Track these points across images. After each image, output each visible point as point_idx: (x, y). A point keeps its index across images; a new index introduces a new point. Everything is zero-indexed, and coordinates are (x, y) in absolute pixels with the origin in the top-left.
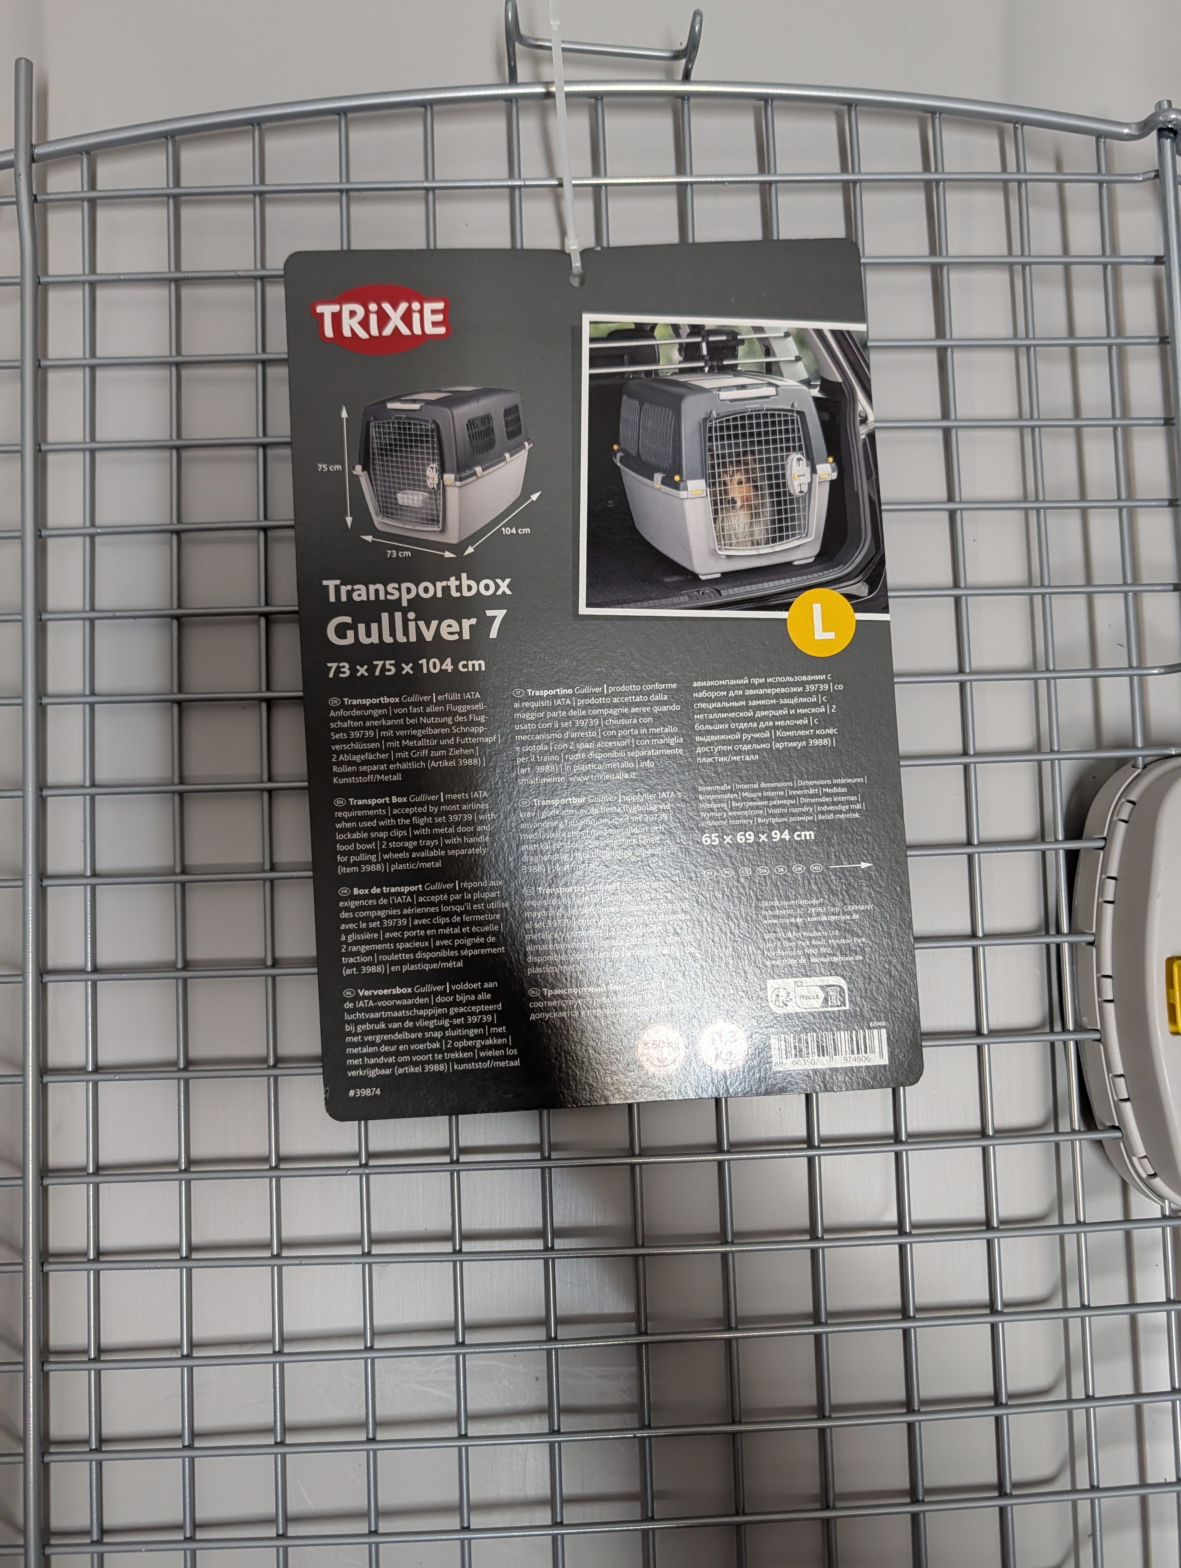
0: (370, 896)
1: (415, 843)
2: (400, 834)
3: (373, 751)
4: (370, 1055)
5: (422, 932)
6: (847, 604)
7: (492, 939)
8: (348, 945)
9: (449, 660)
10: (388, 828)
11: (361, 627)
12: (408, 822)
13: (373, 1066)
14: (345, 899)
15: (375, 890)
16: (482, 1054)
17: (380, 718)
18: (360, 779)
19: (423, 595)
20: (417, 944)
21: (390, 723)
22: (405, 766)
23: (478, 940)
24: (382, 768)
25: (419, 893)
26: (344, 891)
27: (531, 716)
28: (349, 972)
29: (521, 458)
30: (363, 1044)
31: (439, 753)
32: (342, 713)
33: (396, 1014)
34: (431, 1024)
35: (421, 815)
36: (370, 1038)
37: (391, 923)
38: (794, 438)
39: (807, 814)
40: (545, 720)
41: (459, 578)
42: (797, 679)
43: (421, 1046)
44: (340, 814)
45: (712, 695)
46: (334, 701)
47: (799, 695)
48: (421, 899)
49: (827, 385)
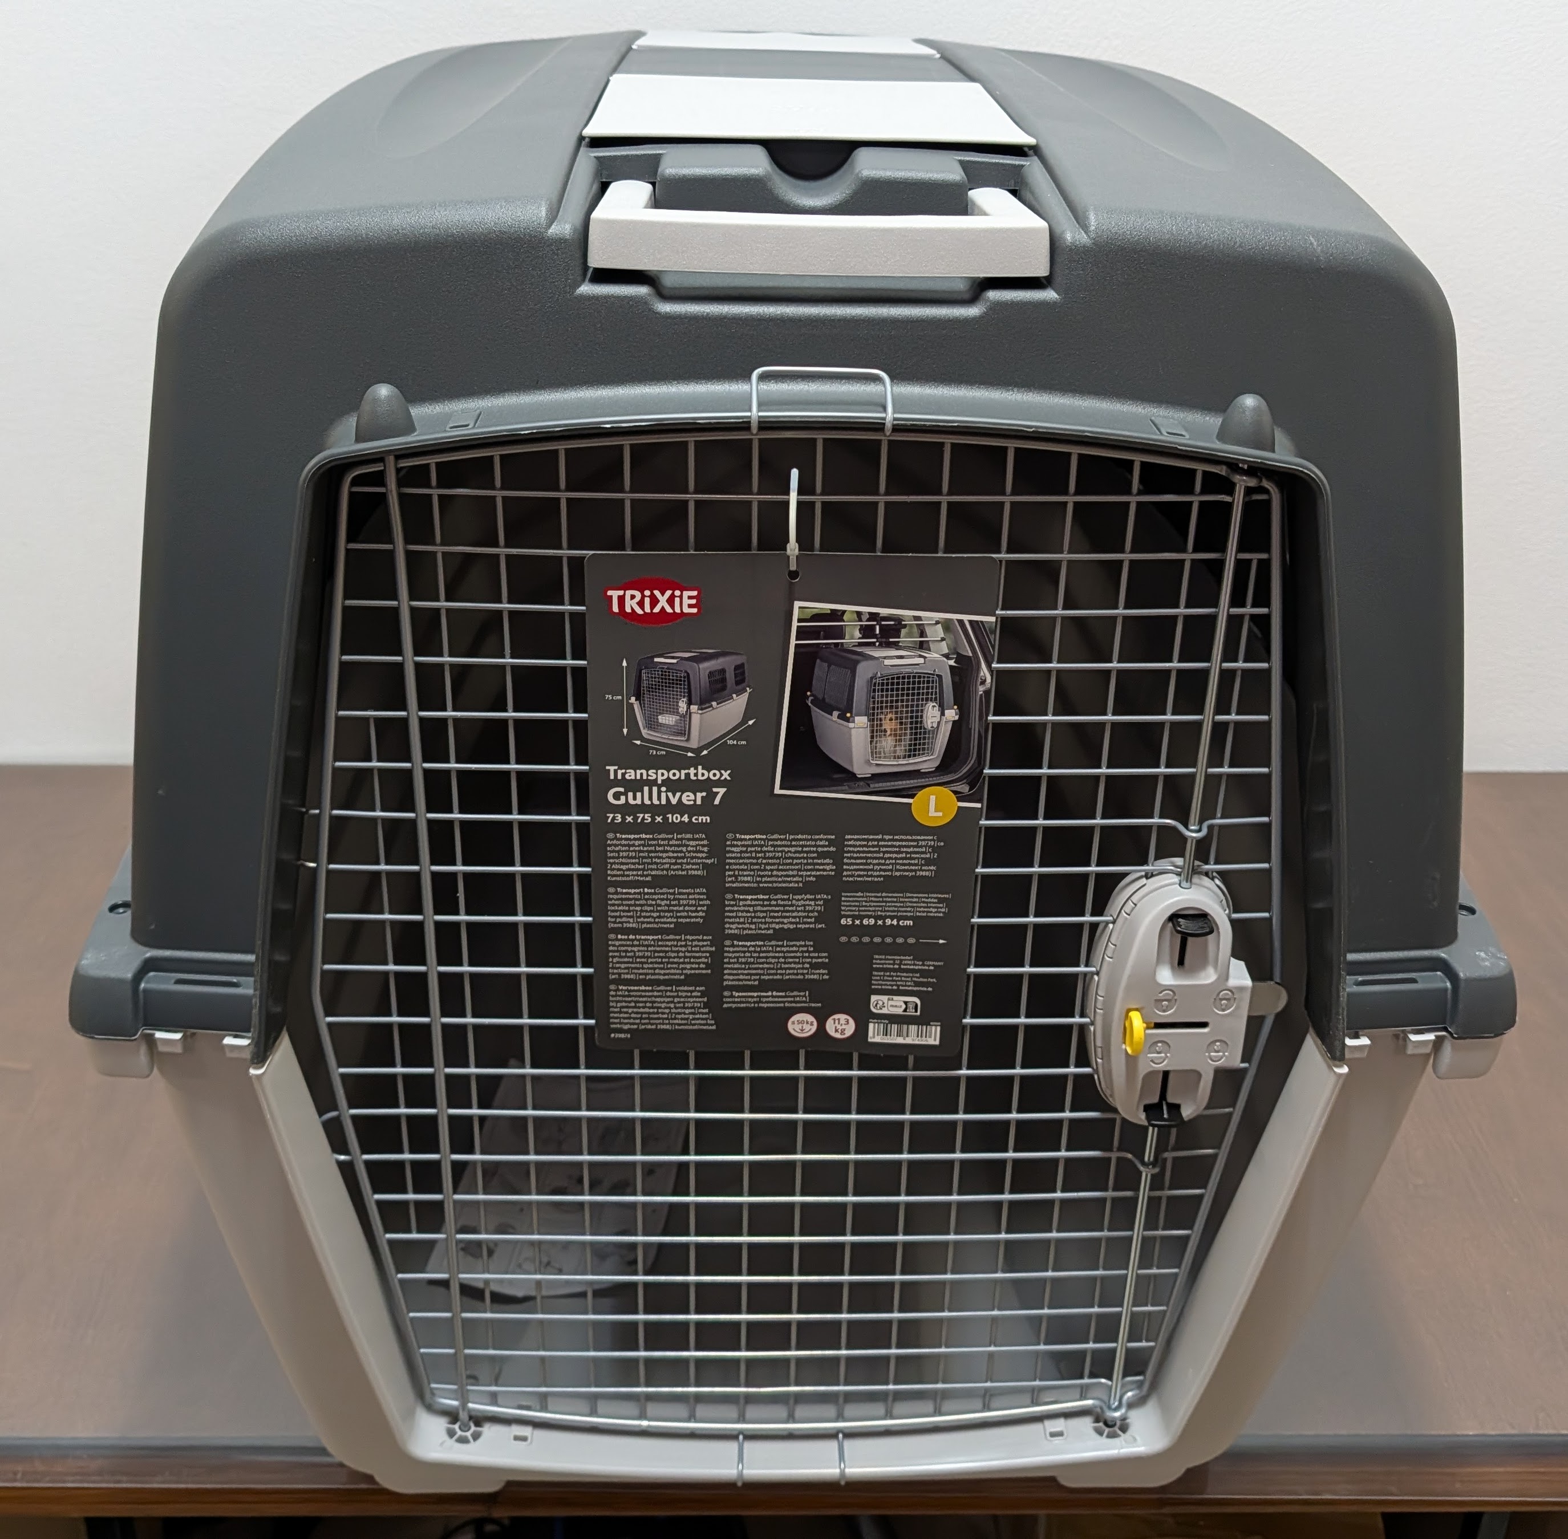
0: (628, 940)
1: (658, 914)
2: (649, 909)
3: (634, 864)
4: (624, 1018)
5: (660, 960)
7: (702, 966)
8: (613, 963)
10: (641, 905)
12: (654, 903)
13: (626, 1024)
14: (613, 940)
15: (631, 937)
16: (693, 1022)
17: (639, 846)
18: (625, 879)
20: (656, 966)
21: (645, 849)
22: (654, 873)
23: (694, 966)
24: (639, 873)
25: (658, 940)
26: (612, 936)
27: (738, 849)
28: (613, 977)
29: (745, 697)
30: (620, 1012)
31: (676, 867)
32: (615, 842)
33: (641, 999)
34: (663, 1005)
35: (662, 900)
36: (625, 1010)
37: (641, 954)
38: (932, 692)
39: (910, 912)
42: (914, 837)
43: (656, 1016)
44: (611, 896)
45: (858, 843)
46: (610, 835)
47: (914, 847)
48: (660, 943)
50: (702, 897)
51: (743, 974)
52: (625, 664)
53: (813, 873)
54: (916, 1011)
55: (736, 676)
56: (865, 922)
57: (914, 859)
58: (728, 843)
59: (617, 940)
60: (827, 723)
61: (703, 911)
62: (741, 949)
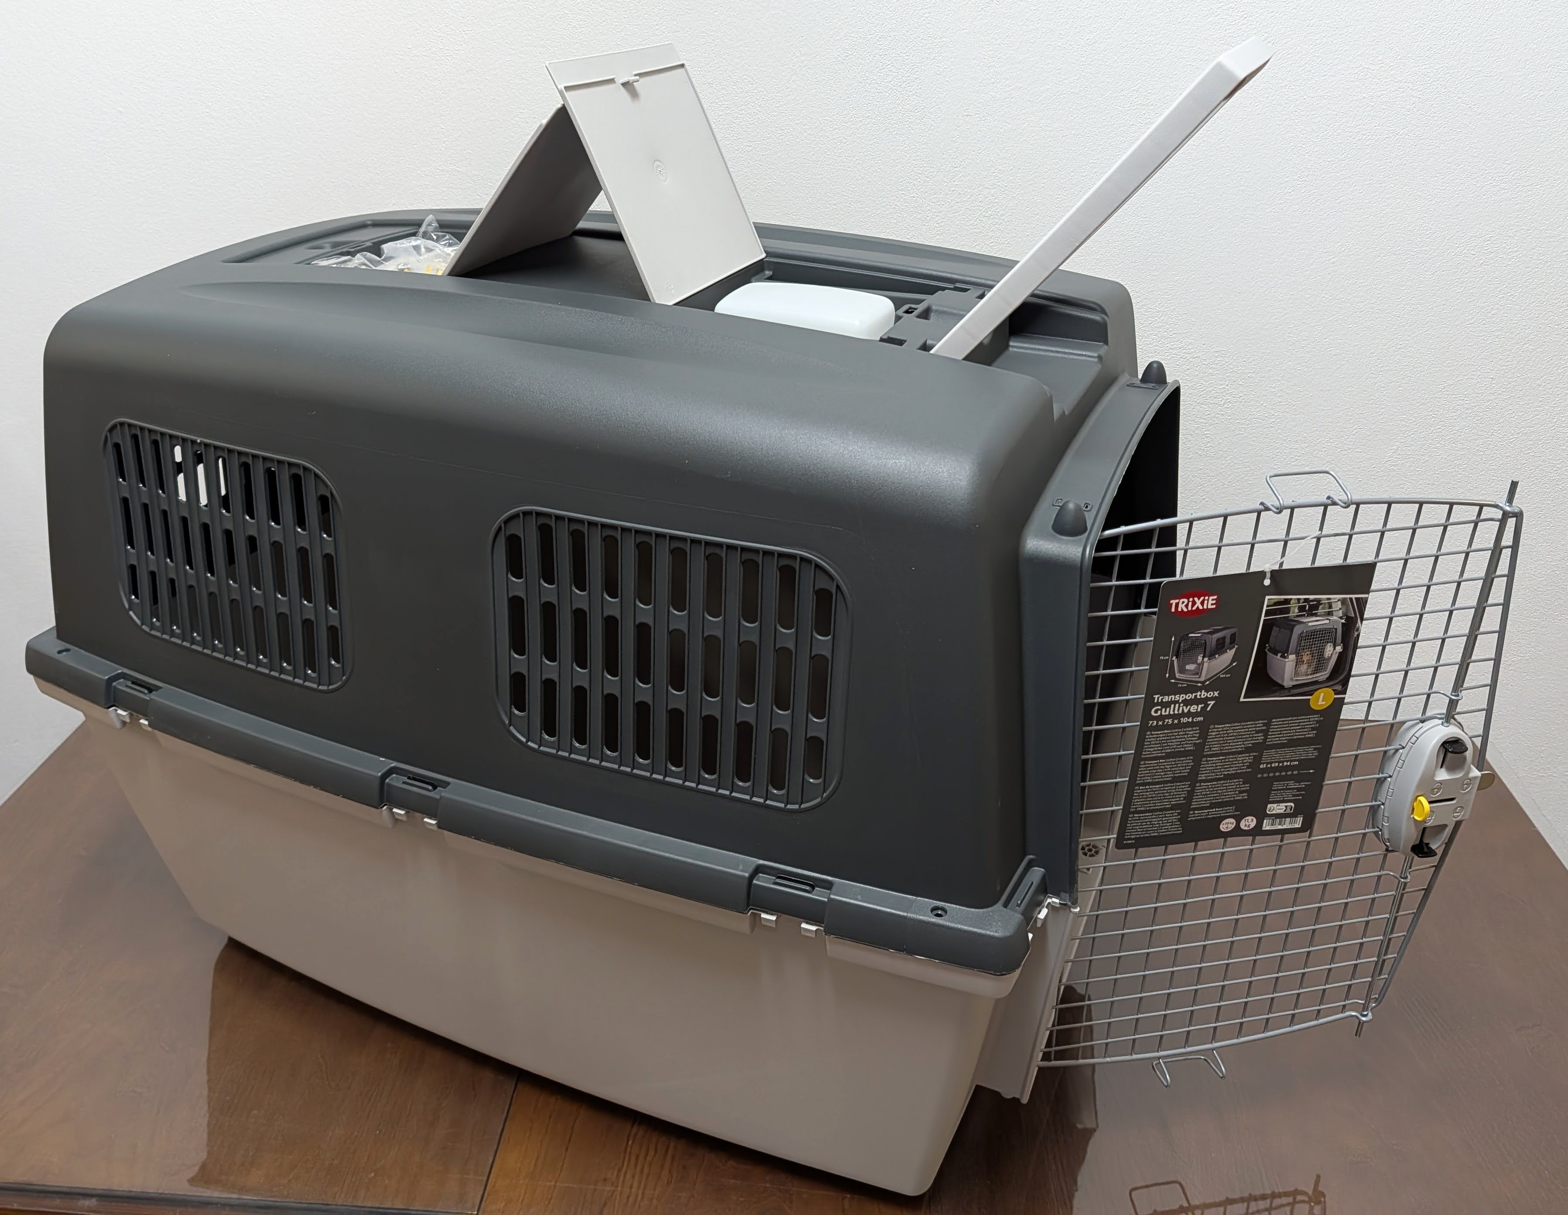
6: (1333, 693)
9: (1191, 718)
11: (1164, 710)
20: (1157, 801)
21: (1166, 738)
25: (1162, 787)
27: (1214, 734)
29: (1234, 650)
34: (1156, 823)
35: (1168, 765)
37: (1150, 796)
40: (1219, 734)
45: (1278, 723)
50: (1190, 761)
51: (1203, 801)
52: (1173, 639)
53: (1252, 742)
54: (1291, 810)
55: (1231, 639)
56: (1273, 765)
57: (1306, 728)
58: (1210, 730)
59: (1139, 789)
60: (1274, 659)
61: (1188, 769)
62: (1204, 787)
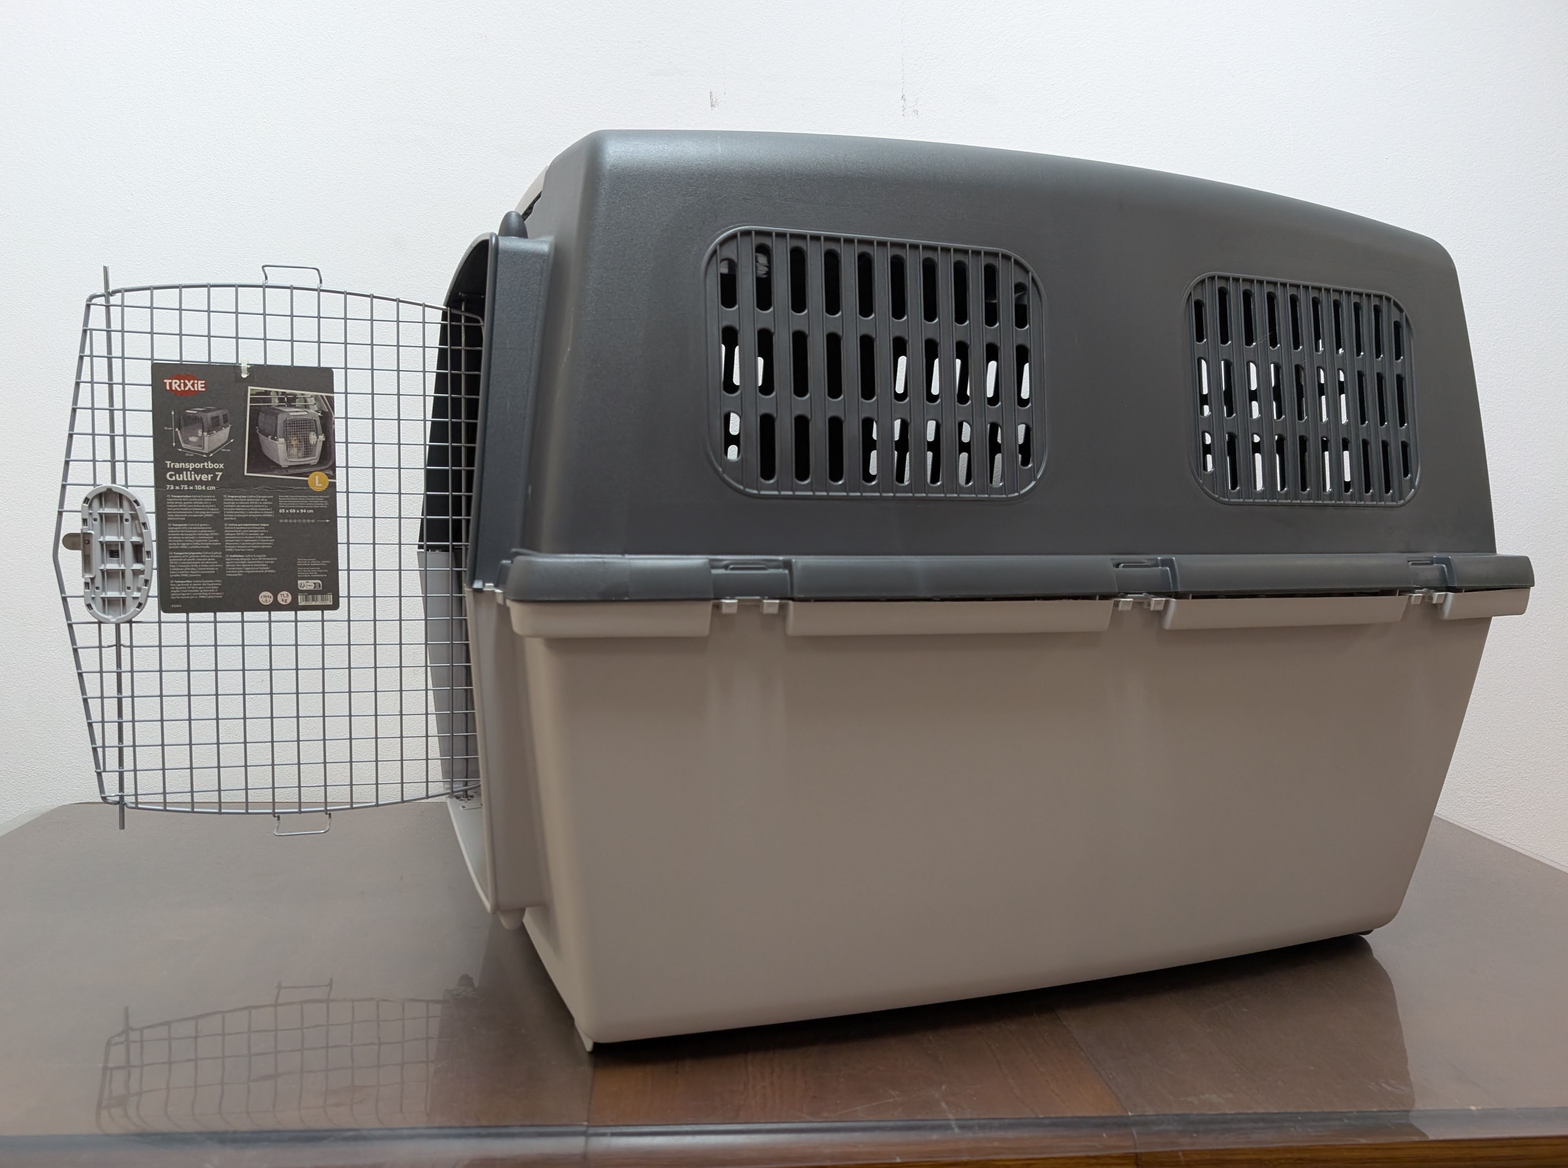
19: (197, 467)
41: (208, 463)
49: (323, 412)
